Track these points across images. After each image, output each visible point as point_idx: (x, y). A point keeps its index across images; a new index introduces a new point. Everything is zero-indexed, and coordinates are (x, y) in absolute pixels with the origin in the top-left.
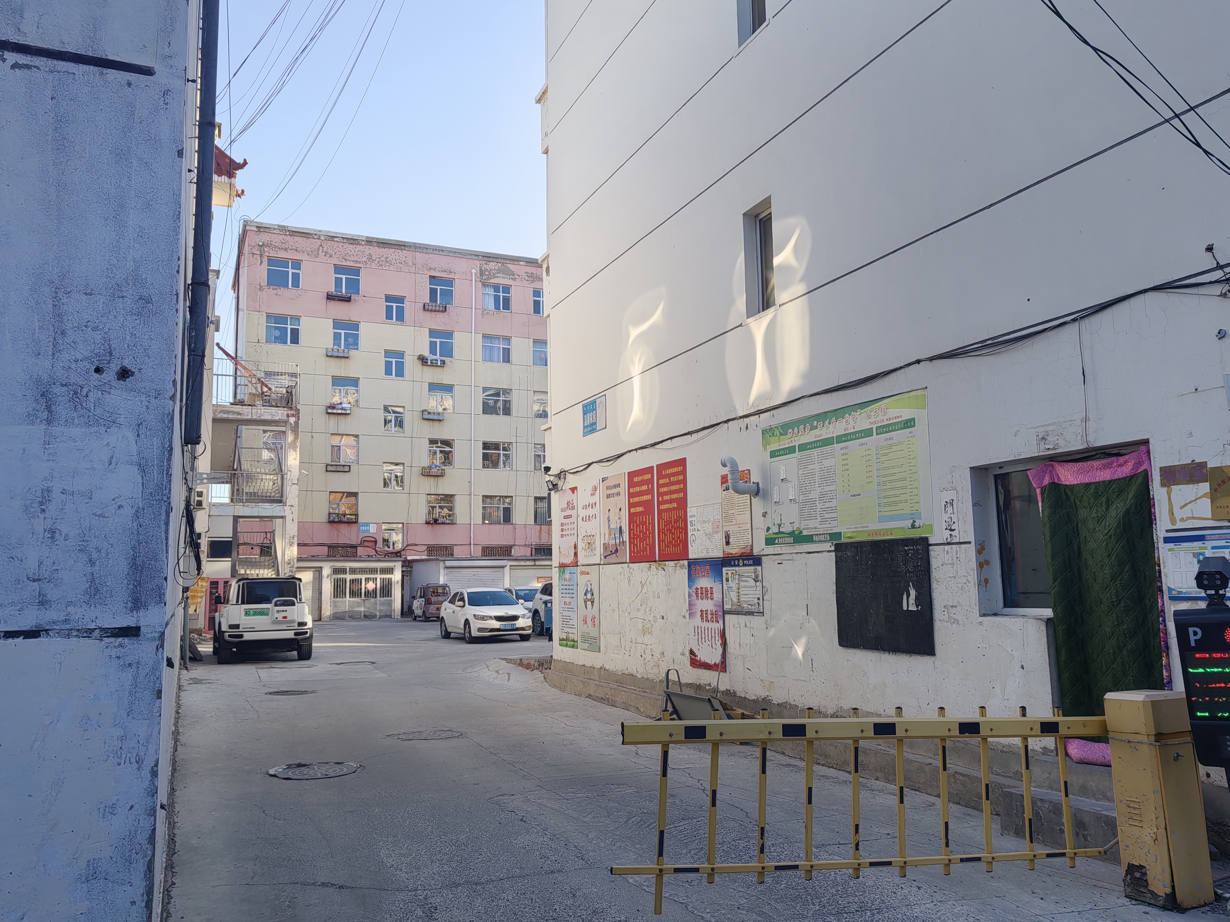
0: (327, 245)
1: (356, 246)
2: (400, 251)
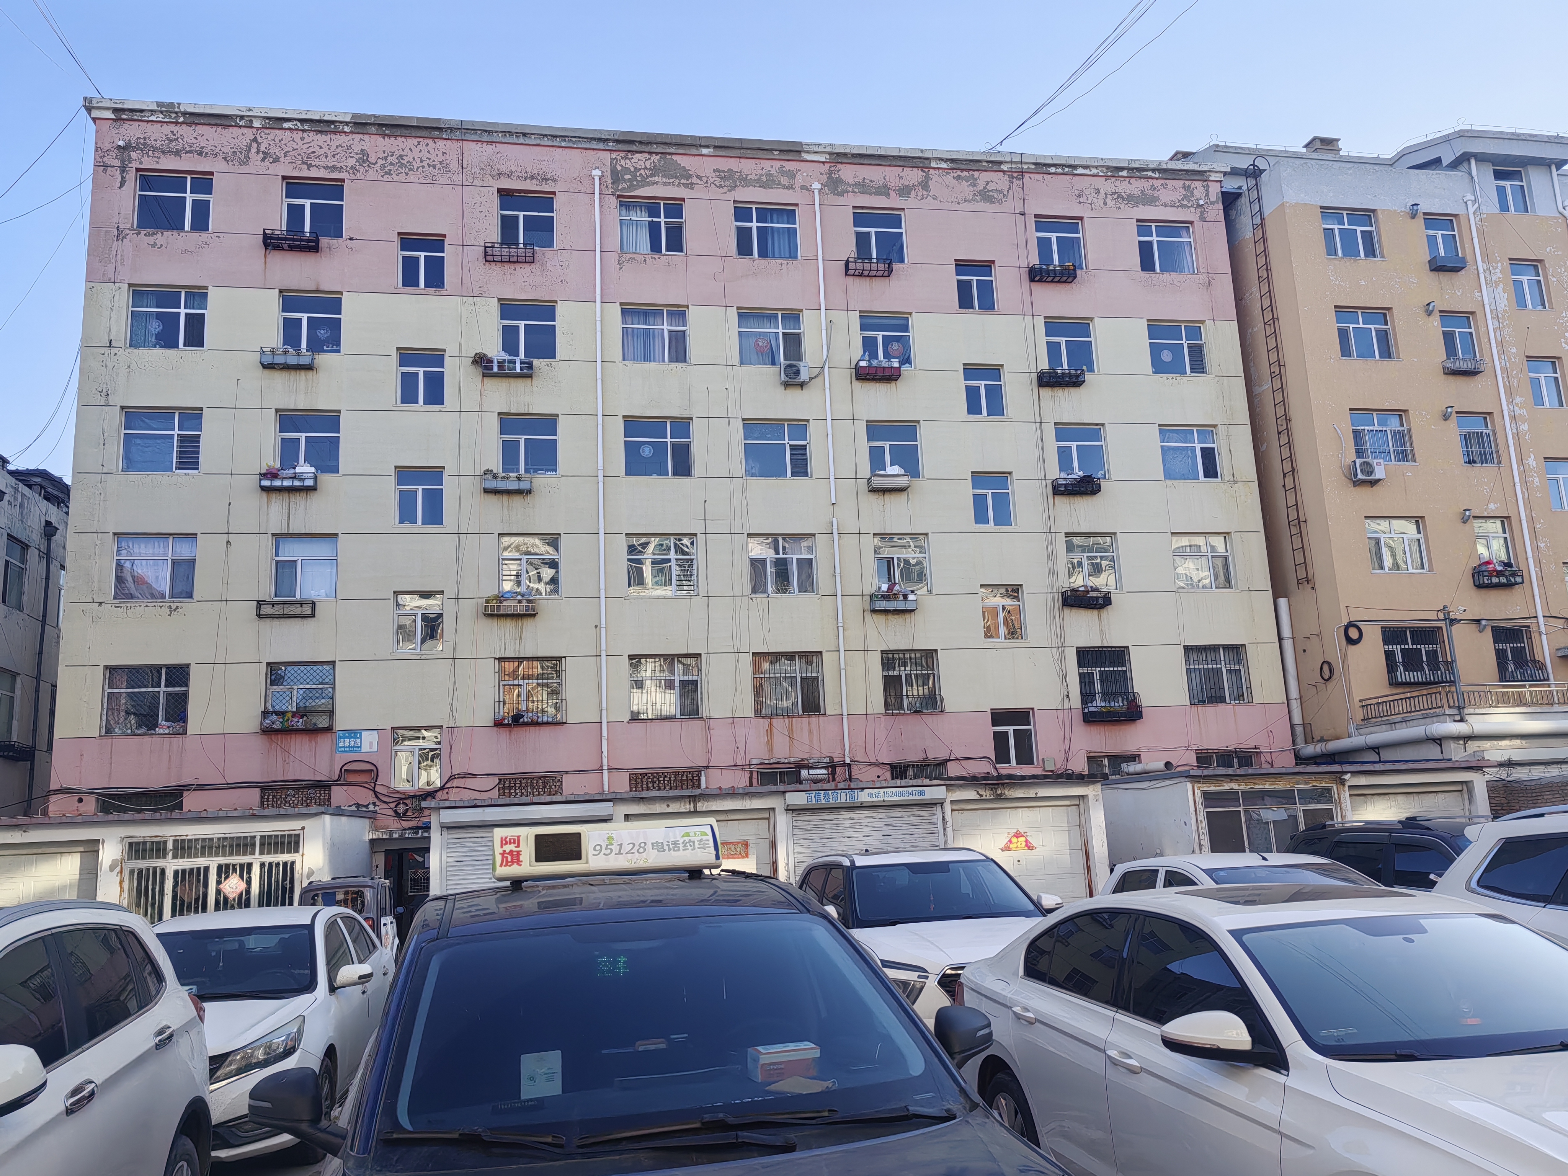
0: (268, 139)
1: (333, 136)
2: (430, 141)
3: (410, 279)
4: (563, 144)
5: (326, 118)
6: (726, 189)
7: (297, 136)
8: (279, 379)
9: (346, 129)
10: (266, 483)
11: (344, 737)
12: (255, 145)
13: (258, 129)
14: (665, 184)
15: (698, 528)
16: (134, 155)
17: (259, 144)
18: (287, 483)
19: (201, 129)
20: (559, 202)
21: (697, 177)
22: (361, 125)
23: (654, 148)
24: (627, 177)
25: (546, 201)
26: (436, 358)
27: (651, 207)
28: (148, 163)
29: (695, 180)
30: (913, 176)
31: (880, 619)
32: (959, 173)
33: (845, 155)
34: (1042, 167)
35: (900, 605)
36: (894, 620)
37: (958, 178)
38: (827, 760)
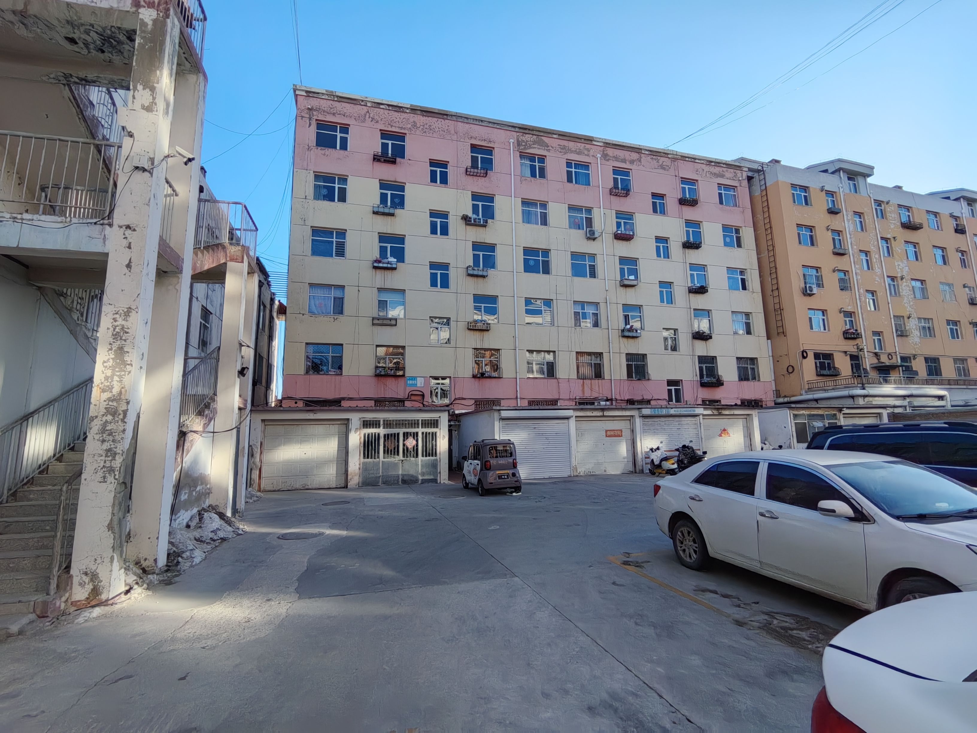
0: (374, 112)
1: (402, 114)
2: (442, 120)
3: (433, 179)
4: (498, 127)
5: (400, 105)
6: (563, 153)
7: (386, 112)
8: (379, 218)
9: (408, 111)
10: (376, 265)
11: (410, 380)
12: (368, 114)
13: (369, 107)
14: (539, 149)
15: (552, 297)
16: (315, 113)
17: (370, 114)
18: (385, 265)
19: (344, 105)
20: (496, 152)
21: (552, 147)
22: (414, 110)
23: (535, 132)
24: (523, 144)
25: (489, 151)
26: (444, 215)
27: (532, 158)
28: (321, 117)
29: (550, 148)
30: (635, 156)
31: (625, 340)
32: (652, 156)
33: (609, 144)
34: (684, 158)
35: (634, 334)
36: (631, 341)
37: (652, 158)
38: (605, 398)
